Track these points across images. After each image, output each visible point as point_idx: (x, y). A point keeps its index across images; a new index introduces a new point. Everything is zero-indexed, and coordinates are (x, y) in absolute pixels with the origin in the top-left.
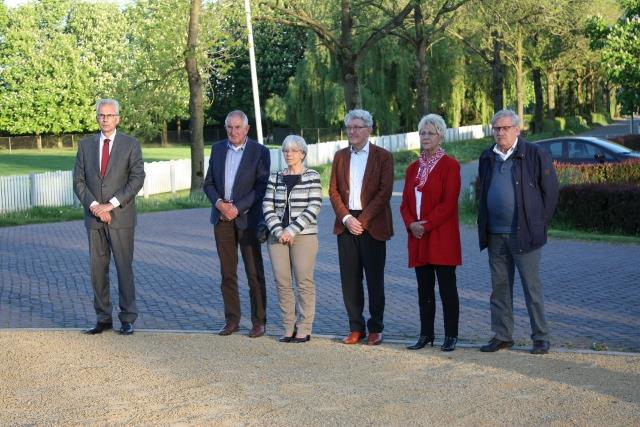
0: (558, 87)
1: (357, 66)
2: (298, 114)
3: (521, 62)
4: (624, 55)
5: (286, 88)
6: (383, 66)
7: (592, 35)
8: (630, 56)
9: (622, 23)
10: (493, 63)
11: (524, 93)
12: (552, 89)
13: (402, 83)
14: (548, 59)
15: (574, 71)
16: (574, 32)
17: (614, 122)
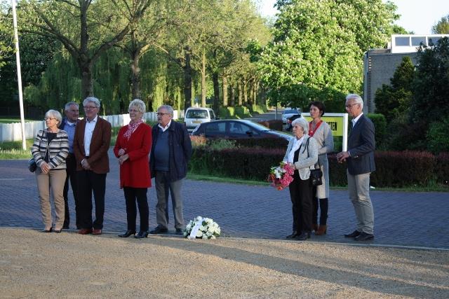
0: (230, 86)
1: (91, 66)
2: (48, 98)
3: (204, 68)
4: (272, 66)
5: (39, 79)
6: (109, 67)
7: (252, 52)
8: (276, 67)
9: (271, 45)
10: (185, 68)
11: (207, 90)
12: (226, 87)
13: (122, 79)
14: (223, 67)
15: (241, 75)
16: (241, 50)
17: (268, 111)
